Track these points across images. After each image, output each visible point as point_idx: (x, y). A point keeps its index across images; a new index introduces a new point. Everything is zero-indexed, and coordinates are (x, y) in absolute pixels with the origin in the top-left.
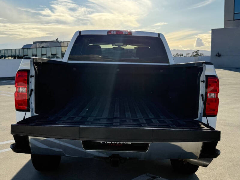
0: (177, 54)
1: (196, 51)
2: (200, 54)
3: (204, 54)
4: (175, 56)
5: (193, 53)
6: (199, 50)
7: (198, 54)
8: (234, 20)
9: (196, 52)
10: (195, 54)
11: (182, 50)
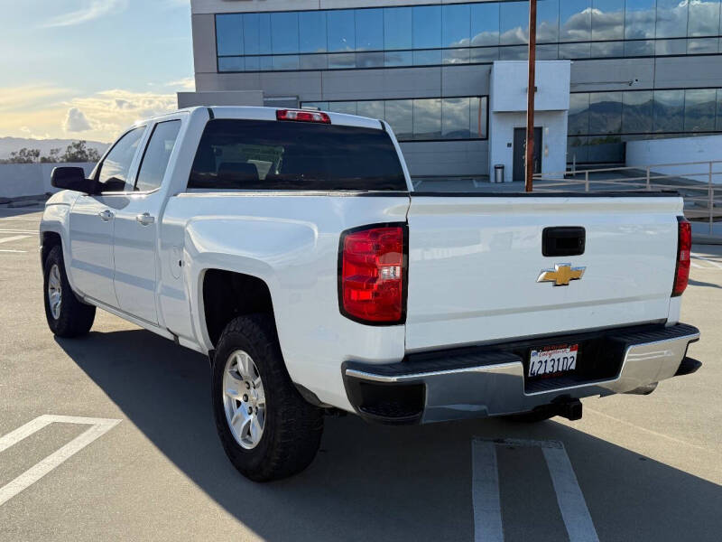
0: (22, 151)
1: (77, 143)
2: (87, 153)
3: (99, 150)
4: (18, 155)
5: (69, 147)
6: (84, 142)
7: (84, 152)
8: (219, 72)
9: (78, 146)
10: (74, 150)
11: (31, 139)
